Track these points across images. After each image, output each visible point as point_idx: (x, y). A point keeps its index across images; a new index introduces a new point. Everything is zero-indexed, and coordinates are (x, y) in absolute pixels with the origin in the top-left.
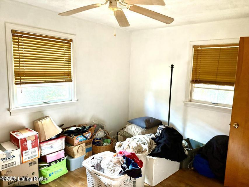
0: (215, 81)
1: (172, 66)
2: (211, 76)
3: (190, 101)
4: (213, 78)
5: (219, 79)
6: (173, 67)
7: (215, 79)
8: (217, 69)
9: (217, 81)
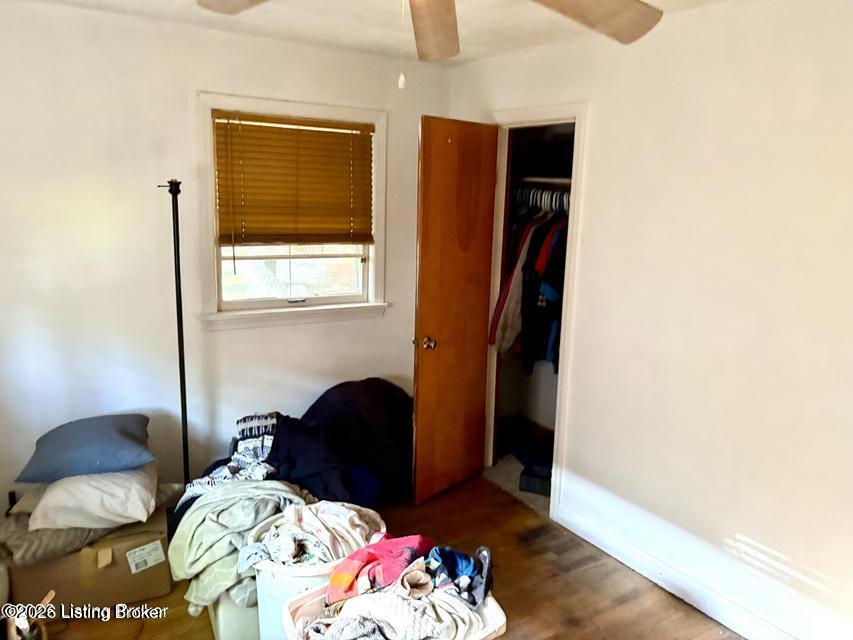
0: (293, 232)
1: (175, 188)
2: (281, 218)
3: (219, 310)
4: (286, 225)
5: (305, 225)
6: (179, 191)
7: (293, 226)
8: (297, 196)
9: (300, 232)
